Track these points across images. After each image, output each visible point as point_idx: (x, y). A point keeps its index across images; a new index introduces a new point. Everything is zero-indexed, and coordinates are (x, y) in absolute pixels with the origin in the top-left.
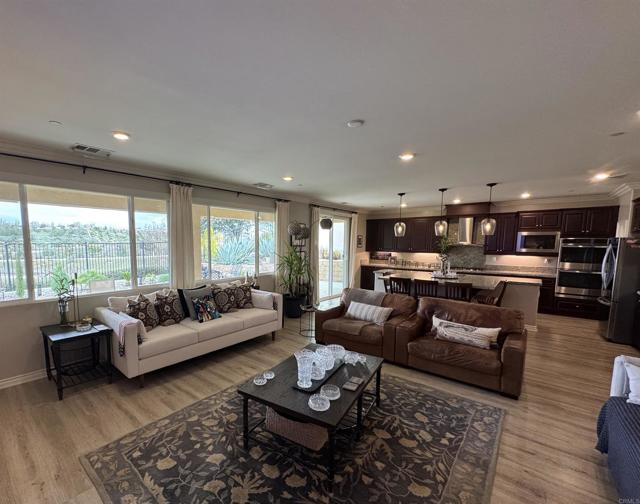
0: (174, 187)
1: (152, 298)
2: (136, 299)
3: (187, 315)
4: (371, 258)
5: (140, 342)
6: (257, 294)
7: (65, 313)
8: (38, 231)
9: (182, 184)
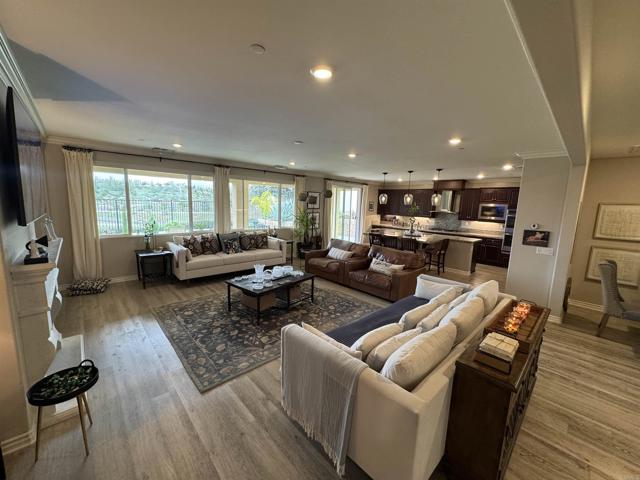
0: (217, 168)
1: (199, 238)
2: (189, 238)
3: (221, 250)
4: (381, 220)
5: (187, 261)
6: (272, 240)
7: (148, 243)
8: (140, 188)
9: (223, 166)
